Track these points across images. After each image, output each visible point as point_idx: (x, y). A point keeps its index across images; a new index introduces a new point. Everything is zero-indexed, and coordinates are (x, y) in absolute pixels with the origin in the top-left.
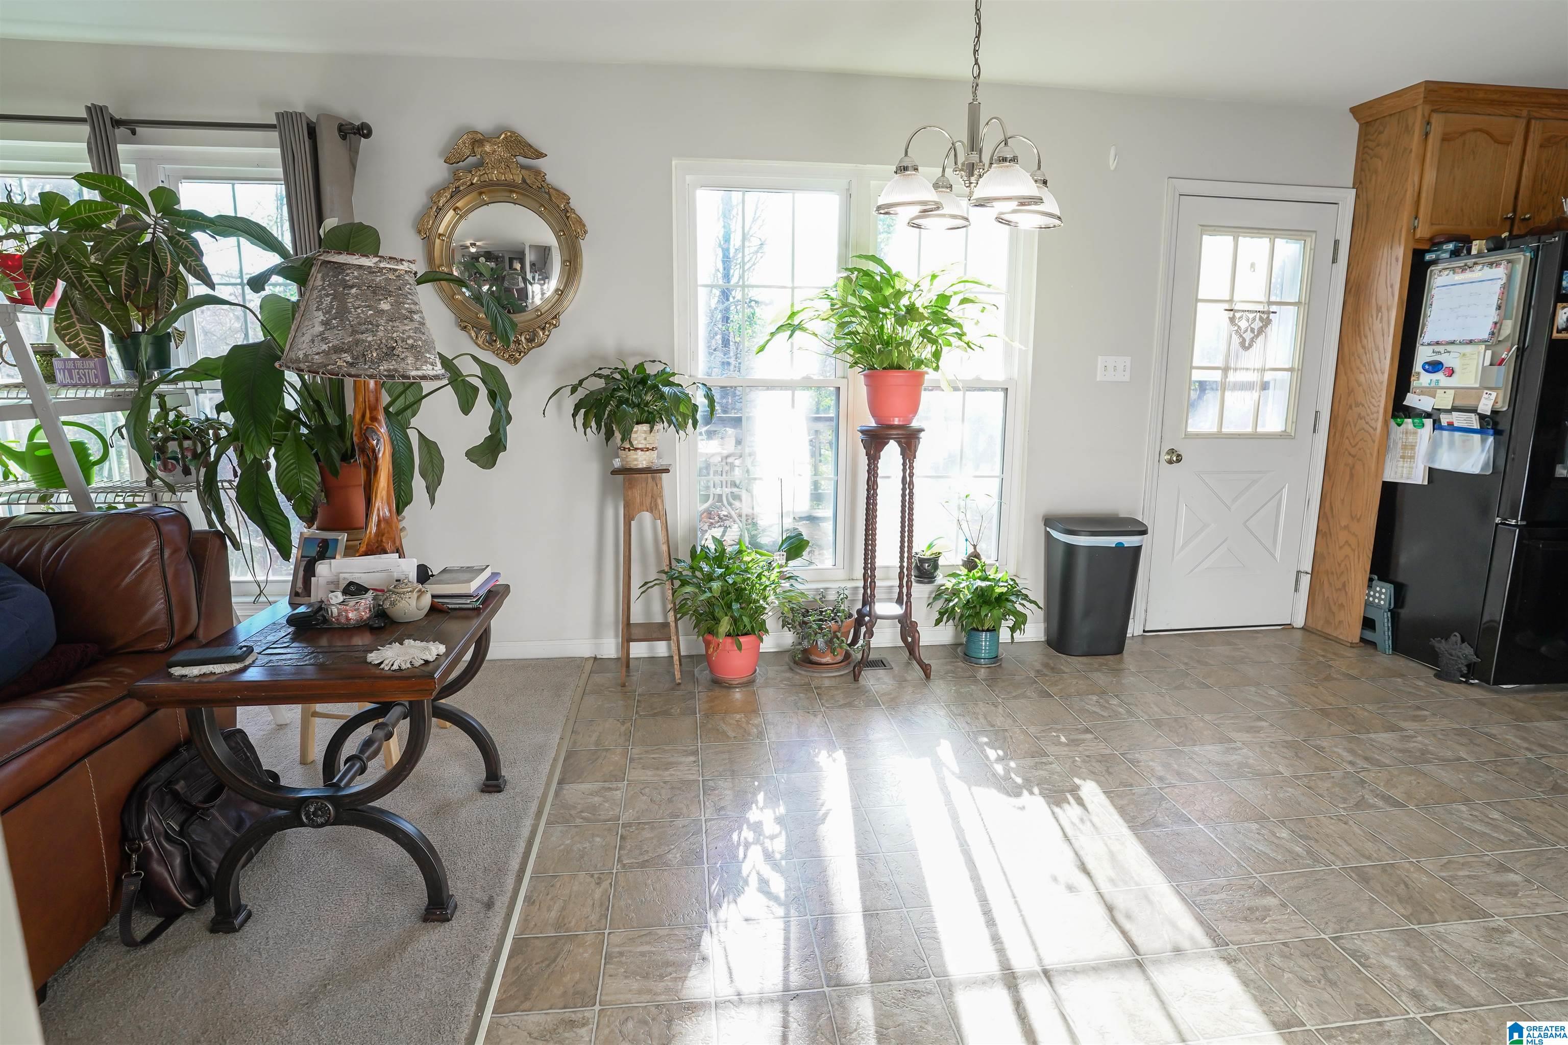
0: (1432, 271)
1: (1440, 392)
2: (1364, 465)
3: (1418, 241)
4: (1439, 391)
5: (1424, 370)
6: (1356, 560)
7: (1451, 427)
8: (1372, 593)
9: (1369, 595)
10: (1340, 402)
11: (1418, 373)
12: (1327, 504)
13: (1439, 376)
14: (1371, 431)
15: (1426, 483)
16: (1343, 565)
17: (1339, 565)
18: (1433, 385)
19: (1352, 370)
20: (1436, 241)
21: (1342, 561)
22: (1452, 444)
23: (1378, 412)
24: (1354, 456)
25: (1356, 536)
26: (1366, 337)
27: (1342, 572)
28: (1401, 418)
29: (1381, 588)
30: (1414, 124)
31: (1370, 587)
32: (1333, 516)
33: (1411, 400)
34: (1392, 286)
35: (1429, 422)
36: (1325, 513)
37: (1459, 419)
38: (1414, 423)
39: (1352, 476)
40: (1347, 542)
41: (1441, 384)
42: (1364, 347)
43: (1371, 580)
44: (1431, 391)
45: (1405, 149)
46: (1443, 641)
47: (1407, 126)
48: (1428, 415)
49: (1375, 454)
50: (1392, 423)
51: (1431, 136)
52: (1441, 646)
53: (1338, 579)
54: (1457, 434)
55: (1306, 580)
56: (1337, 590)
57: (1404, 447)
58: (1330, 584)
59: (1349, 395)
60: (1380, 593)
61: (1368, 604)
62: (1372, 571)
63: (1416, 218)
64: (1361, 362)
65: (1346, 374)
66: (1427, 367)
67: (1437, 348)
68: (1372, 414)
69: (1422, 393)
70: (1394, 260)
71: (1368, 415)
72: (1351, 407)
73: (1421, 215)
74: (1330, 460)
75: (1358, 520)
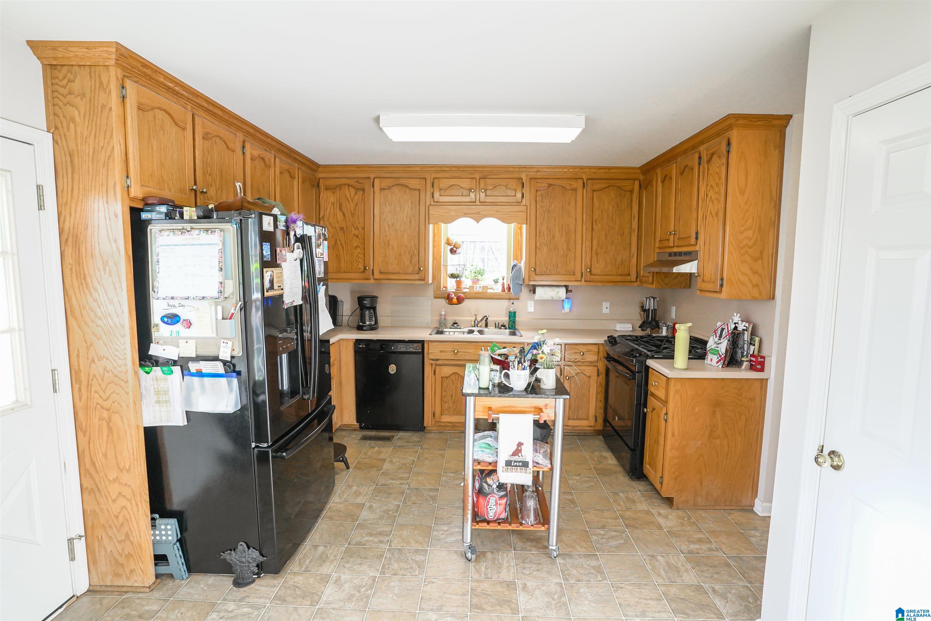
0: (151, 230)
1: (182, 343)
2: (121, 417)
3: (133, 199)
4: (180, 341)
5: (163, 322)
6: (135, 509)
7: (200, 374)
8: (157, 532)
9: (154, 535)
10: (78, 355)
11: (157, 325)
12: (87, 460)
13: (178, 327)
14: (122, 384)
15: (186, 423)
16: (121, 517)
17: (117, 517)
18: (174, 335)
19: (86, 323)
20: (149, 202)
21: (119, 513)
22: (203, 386)
23: (126, 365)
24: (108, 410)
25: (129, 486)
26: (96, 290)
27: (122, 524)
28: (148, 366)
29: (166, 525)
30: (109, 81)
31: (154, 526)
32: (97, 472)
33: (154, 350)
34: (115, 241)
35: (177, 370)
36: (87, 470)
37: (206, 367)
38: (163, 371)
39: (110, 429)
40: (120, 493)
41: (182, 335)
42: (95, 301)
43: (153, 519)
44: (174, 342)
45: (103, 107)
46: (233, 552)
47: (101, 83)
48: (175, 363)
49: (132, 405)
50: (141, 371)
51: (128, 100)
52: (231, 557)
53: (119, 531)
54: (206, 379)
55: (80, 547)
56: (120, 542)
57: (157, 393)
58: (111, 538)
59: (88, 348)
60: (166, 530)
61: (155, 543)
62: (152, 512)
63: (127, 177)
64: (96, 315)
65: (79, 327)
66: (166, 320)
67: (172, 302)
68: (120, 367)
69: (165, 343)
70: (113, 217)
71: (115, 368)
72: (93, 361)
73: (132, 175)
74: (81, 415)
75: (128, 471)
